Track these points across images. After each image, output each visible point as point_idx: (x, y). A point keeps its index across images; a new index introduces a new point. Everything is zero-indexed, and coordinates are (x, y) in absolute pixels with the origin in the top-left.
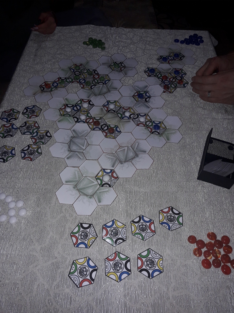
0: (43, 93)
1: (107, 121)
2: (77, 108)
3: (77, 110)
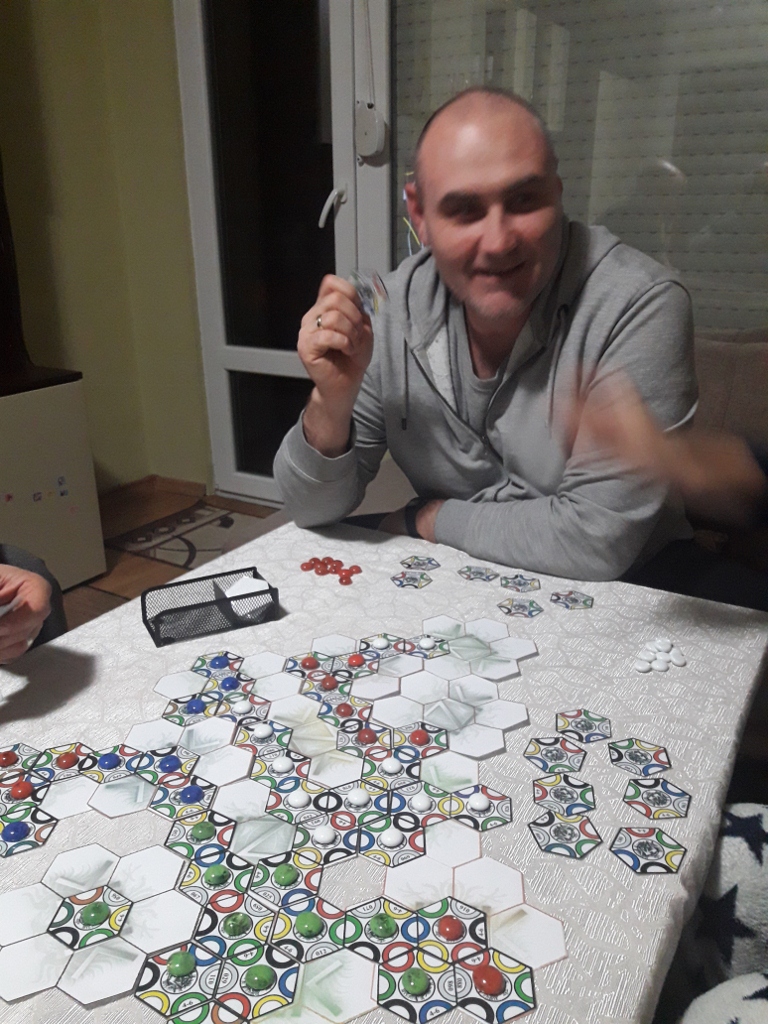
0: (484, 907)
1: (333, 736)
2: (389, 804)
3: (393, 794)
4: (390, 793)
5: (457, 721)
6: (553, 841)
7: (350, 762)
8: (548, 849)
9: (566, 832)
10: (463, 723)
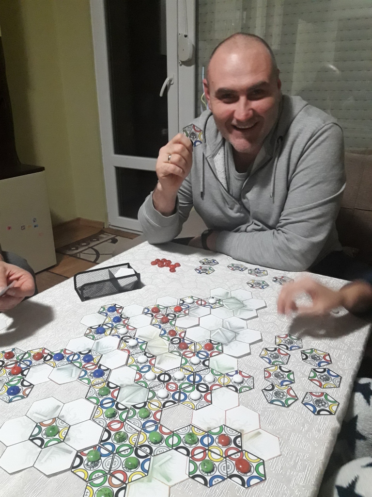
0: (241, 430)
1: (167, 346)
2: (194, 379)
3: (196, 374)
4: (194, 374)
5: (227, 339)
6: (274, 398)
7: (175, 358)
8: (272, 402)
9: (280, 394)
10: (230, 340)
